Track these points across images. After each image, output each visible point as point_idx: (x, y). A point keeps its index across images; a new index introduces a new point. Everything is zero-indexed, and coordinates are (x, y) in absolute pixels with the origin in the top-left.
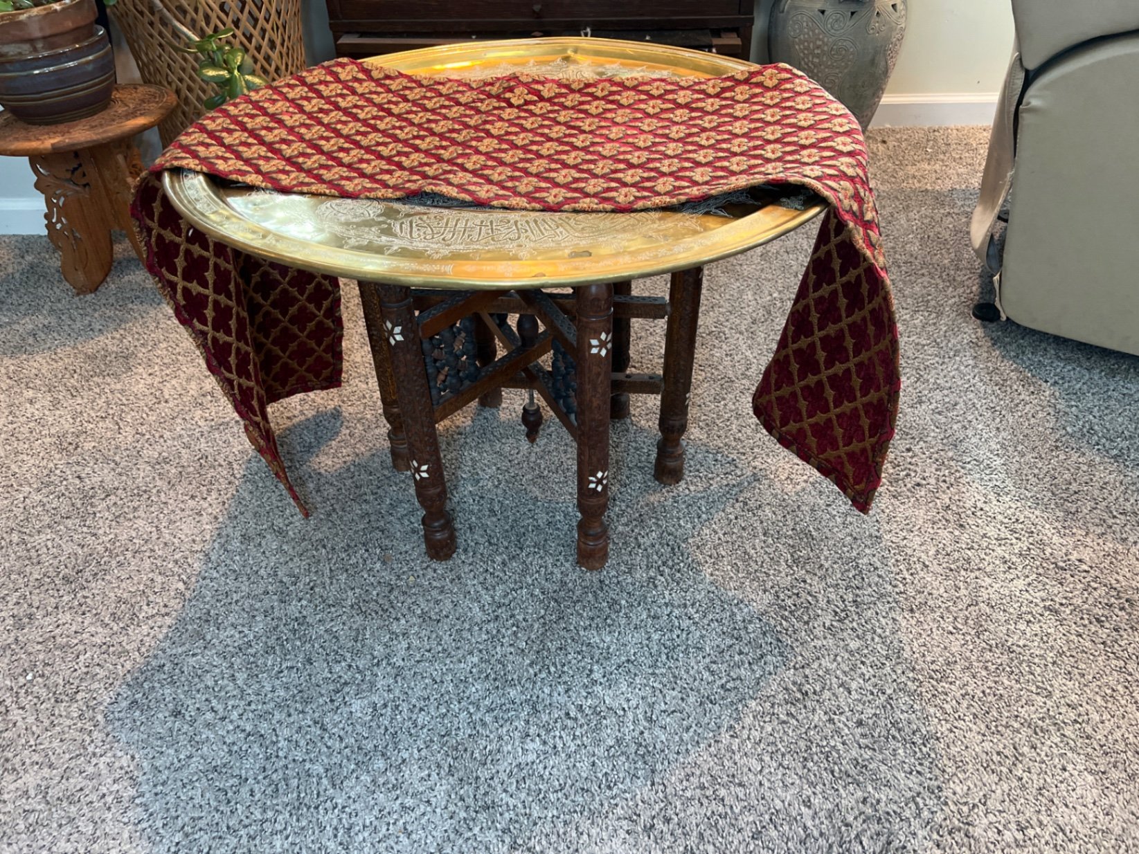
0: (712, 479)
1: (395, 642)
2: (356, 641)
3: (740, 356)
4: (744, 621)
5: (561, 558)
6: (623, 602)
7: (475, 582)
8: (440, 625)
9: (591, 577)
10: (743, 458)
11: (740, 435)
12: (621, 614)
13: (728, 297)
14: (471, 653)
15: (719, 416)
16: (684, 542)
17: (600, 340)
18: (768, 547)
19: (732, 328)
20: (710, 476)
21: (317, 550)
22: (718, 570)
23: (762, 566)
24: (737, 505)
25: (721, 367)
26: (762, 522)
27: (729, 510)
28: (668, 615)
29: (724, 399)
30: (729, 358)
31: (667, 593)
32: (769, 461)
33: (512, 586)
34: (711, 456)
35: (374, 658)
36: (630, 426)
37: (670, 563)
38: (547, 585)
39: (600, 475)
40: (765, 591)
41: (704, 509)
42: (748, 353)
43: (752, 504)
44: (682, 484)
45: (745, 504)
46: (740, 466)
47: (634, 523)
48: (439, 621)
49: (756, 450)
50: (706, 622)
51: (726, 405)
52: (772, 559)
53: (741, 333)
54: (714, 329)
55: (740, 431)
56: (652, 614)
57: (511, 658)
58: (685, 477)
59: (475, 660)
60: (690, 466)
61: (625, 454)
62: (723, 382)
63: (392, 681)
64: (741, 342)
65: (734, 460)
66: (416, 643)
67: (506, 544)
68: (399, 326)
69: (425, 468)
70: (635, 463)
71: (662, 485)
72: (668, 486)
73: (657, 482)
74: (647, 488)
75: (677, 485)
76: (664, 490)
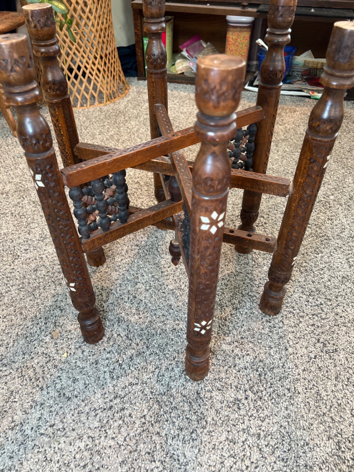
0: (302, 317)
1: (33, 410)
2: (7, 402)
3: (338, 222)
4: (306, 466)
5: (174, 362)
6: (209, 419)
7: (106, 369)
8: (69, 403)
9: (192, 386)
10: (329, 303)
11: (329, 283)
12: (205, 431)
13: (335, 179)
14: (80, 438)
15: (316, 266)
16: (269, 371)
17: (211, 219)
18: (337, 391)
19: (335, 200)
20: (301, 314)
21: (16, 315)
22: (293, 404)
23: (330, 411)
24: (318, 345)
25: (323, 228)
26: (335, 366)
27: (311, 349)
28: (243, 442)
29: (322, 252)
30: (330, 222)
31: (246, 418)
32: (348, 310)
33: (131, 380)
34: (304, 297)
35: (13, 422)
36: (250, 261)
37: (255, 389)
38: (157, 386)
39: (204, 323)
40: (329, 438)
41: (291, 343)
42: (344, 220)
43: (330, 347)
44: (279, 316)
45: (325, 345)
46: (325, 310)
47: (236, 344)
48: (69, 399)
49: (339, 299)
50: (273, 459)
51: (322, 257)
52: (340, 405)
53: (341, 205)
54: (323, 199)
55: (330, 281)
56: (230, 438)
57: (108, 451)
58: (282, 311)
59: (82, 445)
60: (288, 303)
61: (242, 283)
62: (323, 239)
63: (16, 448)
64: (340, 211)
65: (321, 304)
66: (46, 416)
67: (138, 341)
68: (38, 173)
69: (72, 285)
70: (247, 292)
71: (264, 315)
72: (268, 317)
73: (260, 312)
74: (252, 315)
75: (275, 317)
76: (264, 319)
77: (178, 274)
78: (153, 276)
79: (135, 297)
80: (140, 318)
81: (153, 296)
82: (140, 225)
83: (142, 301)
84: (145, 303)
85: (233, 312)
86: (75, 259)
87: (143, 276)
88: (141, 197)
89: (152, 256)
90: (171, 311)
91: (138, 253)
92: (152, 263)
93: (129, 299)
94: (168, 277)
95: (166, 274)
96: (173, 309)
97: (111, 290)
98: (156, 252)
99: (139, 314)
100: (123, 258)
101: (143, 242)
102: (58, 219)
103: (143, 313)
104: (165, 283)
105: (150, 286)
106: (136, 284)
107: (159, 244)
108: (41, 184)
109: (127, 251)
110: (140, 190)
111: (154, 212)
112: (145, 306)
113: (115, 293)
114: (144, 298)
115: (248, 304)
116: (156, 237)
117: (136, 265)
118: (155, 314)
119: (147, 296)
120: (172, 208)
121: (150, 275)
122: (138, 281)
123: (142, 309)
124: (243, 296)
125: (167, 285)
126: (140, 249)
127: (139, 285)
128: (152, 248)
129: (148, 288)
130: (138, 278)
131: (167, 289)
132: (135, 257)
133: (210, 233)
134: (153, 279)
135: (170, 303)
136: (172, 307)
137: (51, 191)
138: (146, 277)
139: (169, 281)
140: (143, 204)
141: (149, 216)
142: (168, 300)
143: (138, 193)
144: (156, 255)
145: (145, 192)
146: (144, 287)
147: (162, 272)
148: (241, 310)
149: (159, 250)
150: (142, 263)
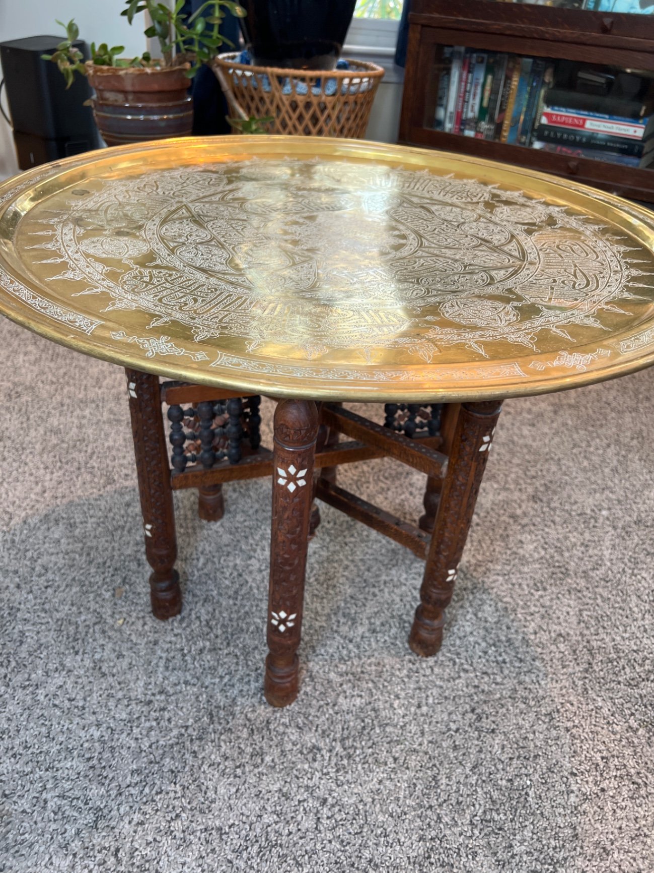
0: (466, 671)
1: (57, 675)
2: (30, 655)
3: (596, 552)
4: (370, 861)
5: (253, 674)
6: (268, 759)
7: (164, 655)
8: (102, 680)
9: (264, 711)
10: (517, 664)
11: (532, 637)
12: (256, 771)
13: (627, 485)
14: (98, 725)
15: (526, 606)
16: (380, 726)
17: (288, 473)
18: (465, 785)
19: (608, 519)
20: (466, 667)
21: (81, 555)
22: (391, 779)
23: (440, 805)
24: (470, 715)
25: (566, 554)
26: (480, 751)
27: (457, 717)
28: (300, 802)
29: (545, 589)
30: (583, 549)
31: (318, 775)
32: (543, 683)
33: (189, 678)
34: (484, 644)
35: (28, 680)
37: (349, 743)
38: (219, 696)
40: (421, 839)
41: (430, 701)
42: (607, 553)
43: (486, 724)
44: (431, 660)
45: (479, 718)
46: (506, 672)
47: (350, 677)
48: (104, 675)
49: (537, 663)
50: (329, 836)
51: (541, 596)
52: (459, 803)
53: (615, 528)
54: (589, 512)
55: (535, 633)
56: (285, 790)
57: (124, 752)
58: (440, 654)
59: (97, 734)
60: (454, 645)
62: (557, 570)
63: (19, 711)
64: (608, 537)
65: (504, 662)
66: (69, 686)
67: (219, 632)
68: (133, 382)
69: (149, 527)
70: (399, 613)
71: (410, 651)
72: (415, 655)
73: (407, 645)
74: (392, 647)
75: (424, 659)
76: (407, 657)
79: (240, 575)
85: (367, 634)
93: (231, 574)
97: (214, 557)
100: (248, 518)
106: (250, 558)
108: (134, 394)
109: (257, 511)
113: (217, 562)
115: (394, 630)
117: (261, 532)
118: (257, 606)
123: (243, 592)
124: (393, 617)
127: (253, 561)
130: (255, 551)
133: (287, 490)
137: (143, 404)
148: (380, 635)
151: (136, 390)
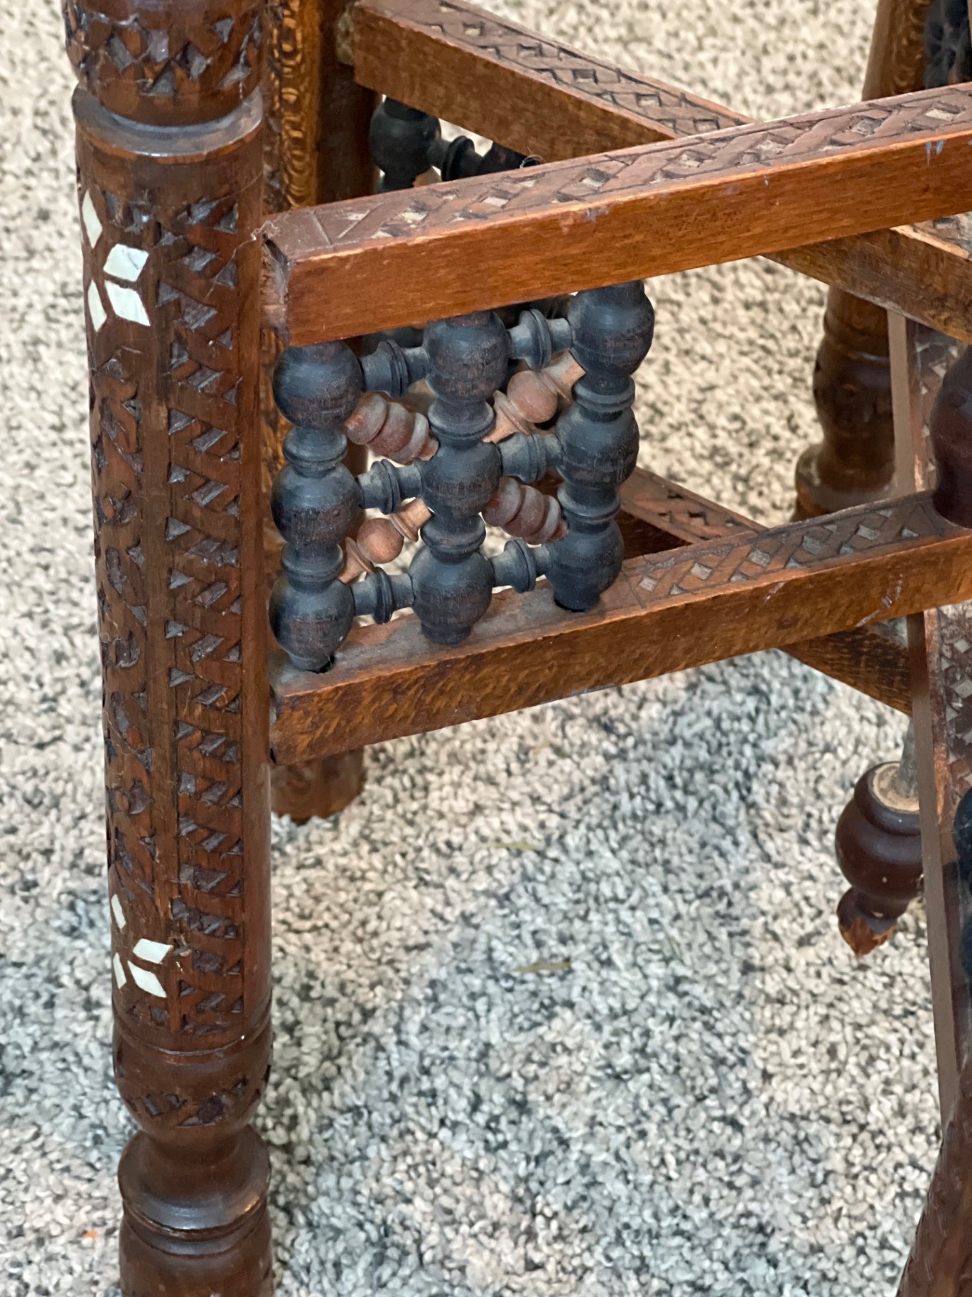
68: (134, 242)
69: (153, 950)
77: (859, 1008)
78: (675, 985)
79: (522, 1106)
80: (532, 1266)
81: (652, 1128)
82: (682, 643)
83: (564, 1143)
84: (584, 1168)
86: (209, 798)
87: (608, 963)
88: (704, 347)
89: (697, 826)
90: (760, 1268)
91: (603, 782)
92: (687, 880)
93: (476, 1104)
94: (783, 1020)
95: (772, 987)
96: (773, 1263)
97: (367, 1014)
98: (731, 806)
99: (531, 1235)
100: (486, 794)
101: (653, 710)
102: (176, 530)
103: (560, 1237)
104: (757, 1057)
105: (642, 1051)
106: (549, 1010)
107: (768, 746)
108: (131, 307)
109: (524, 754)
110: (705, 296)
111: (796, 573)
112: (577, 1189)
113: (390, 1041)
114: (581, 1130)
116: (755, 691)
117: (568, 870)
118: (642, 1267)
119: (609, 1116)
120: (929, 561)
121: (656, 969)
122: (561, 994)
123: (554, 1200)
125: (767, 1076)
126: (622, 755)
127: (566, 1027)
128: (711, 772)
129: (624, 1060)
130: (566, 969)
131: (758, 1104)
132: (571, 808)
134: (671, 1001)
135: (763, 1210)
136: (775, 1245)
137: (181, 359)
138: (625, 978)
139: (786, 1048)
140: (709, 409)
141: (758, 594)
142: (755, 1182)
143: (687, 316)
144: (730, 832)
145: (741, 313)
146: (598, 1050)
147: (747, 968)
149: (758, 792)
150: (614, 865)
151: (146, 286)
